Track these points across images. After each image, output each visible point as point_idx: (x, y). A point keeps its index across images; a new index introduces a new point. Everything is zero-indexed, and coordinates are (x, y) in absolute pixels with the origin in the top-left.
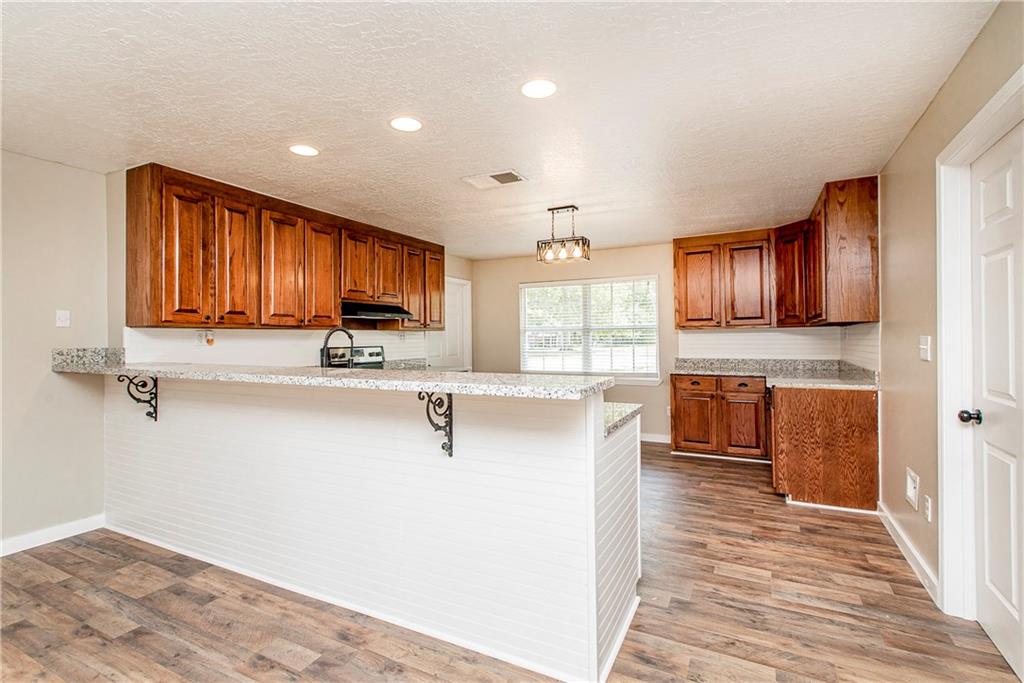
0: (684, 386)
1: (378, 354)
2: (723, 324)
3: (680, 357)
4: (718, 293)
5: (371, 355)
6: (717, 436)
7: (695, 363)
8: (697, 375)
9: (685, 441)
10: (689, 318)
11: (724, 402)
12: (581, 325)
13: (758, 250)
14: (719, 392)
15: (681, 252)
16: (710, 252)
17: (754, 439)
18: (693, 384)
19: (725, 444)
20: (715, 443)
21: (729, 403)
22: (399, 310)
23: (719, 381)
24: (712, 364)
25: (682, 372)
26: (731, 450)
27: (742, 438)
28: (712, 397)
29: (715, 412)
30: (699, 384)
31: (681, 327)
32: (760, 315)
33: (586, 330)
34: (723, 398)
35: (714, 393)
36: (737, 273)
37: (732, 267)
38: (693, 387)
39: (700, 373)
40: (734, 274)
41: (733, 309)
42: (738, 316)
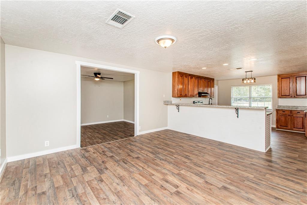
0: (280, 112)
1: (202, 103)
2: (293, 97)
3: (279, 105)
4: (291, 89)
5: (201, 103)
6: (290, 125)
7: (284, 107)
8: (284, 110)
9: (280, 126)
10: (282, 95)
11: (293, 117)
12: (249, 96)
13: (305, 77)
14: (291, 114)
15: (280, 78)
16: (289, 78)
17: (302, 127)
18: (283, 112)
19: (293, 127)
20: (289, 127)
21: (294, 117)
22: (207, 93)
23: (291, 111)
24: (289, 107)
25: (280, 109)
26: (294, 129)
27: (298, 126)
28: (289, 115)
29: (290, 119)
30: (285, 112)
31: (279, 97)
32: (305, 94)
33: (250, 98)
34: (292, 116)
35: (290, 115)
36: (298, 83)
37: (296, 82)
38: (283, 113)
39: (285, 109)
40: (297, 84)
41: (296, 93)
42: (298, 95)
